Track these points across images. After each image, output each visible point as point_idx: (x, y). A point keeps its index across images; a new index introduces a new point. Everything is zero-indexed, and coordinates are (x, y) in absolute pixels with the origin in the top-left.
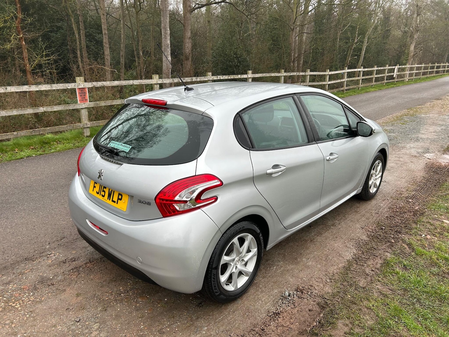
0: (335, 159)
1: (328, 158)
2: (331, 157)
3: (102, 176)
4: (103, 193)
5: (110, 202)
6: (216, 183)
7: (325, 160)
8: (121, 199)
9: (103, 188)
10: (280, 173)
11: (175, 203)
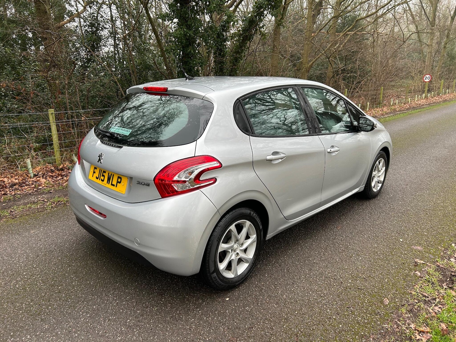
0: (337, 152)
1: (329, 150)
2: (332, 150)
3: (102, 159)
4: (103, 177)
5: (109, 186)
6: (215, 164)
7: (326, 153)
8: (120, 182)
9: (103, 172)
10: (280, 160)
11: (173, 184)
